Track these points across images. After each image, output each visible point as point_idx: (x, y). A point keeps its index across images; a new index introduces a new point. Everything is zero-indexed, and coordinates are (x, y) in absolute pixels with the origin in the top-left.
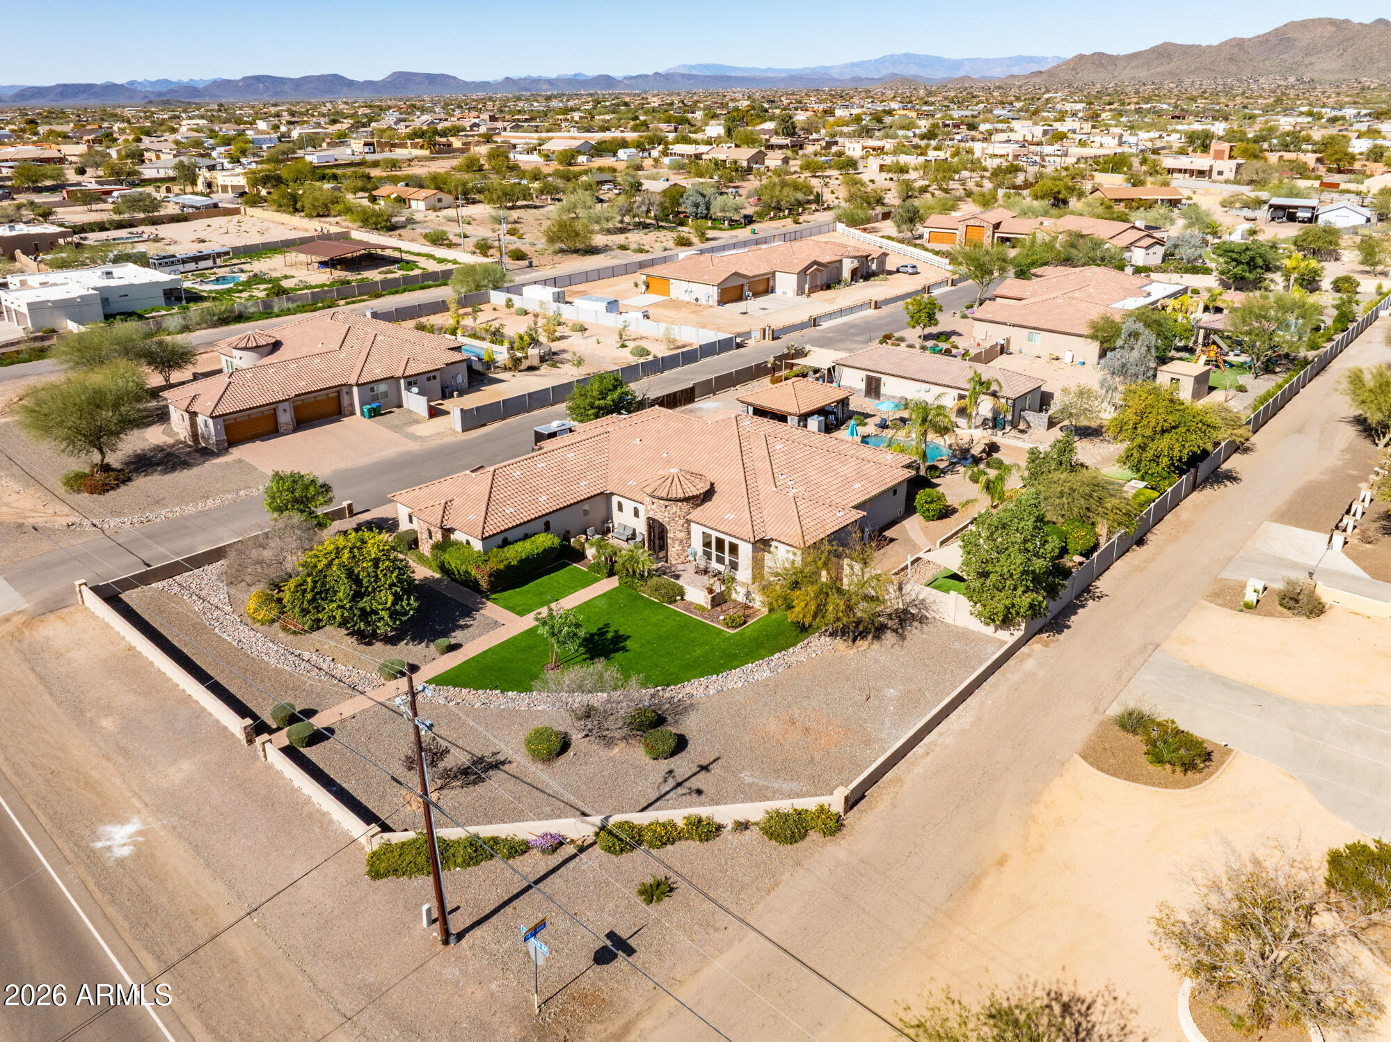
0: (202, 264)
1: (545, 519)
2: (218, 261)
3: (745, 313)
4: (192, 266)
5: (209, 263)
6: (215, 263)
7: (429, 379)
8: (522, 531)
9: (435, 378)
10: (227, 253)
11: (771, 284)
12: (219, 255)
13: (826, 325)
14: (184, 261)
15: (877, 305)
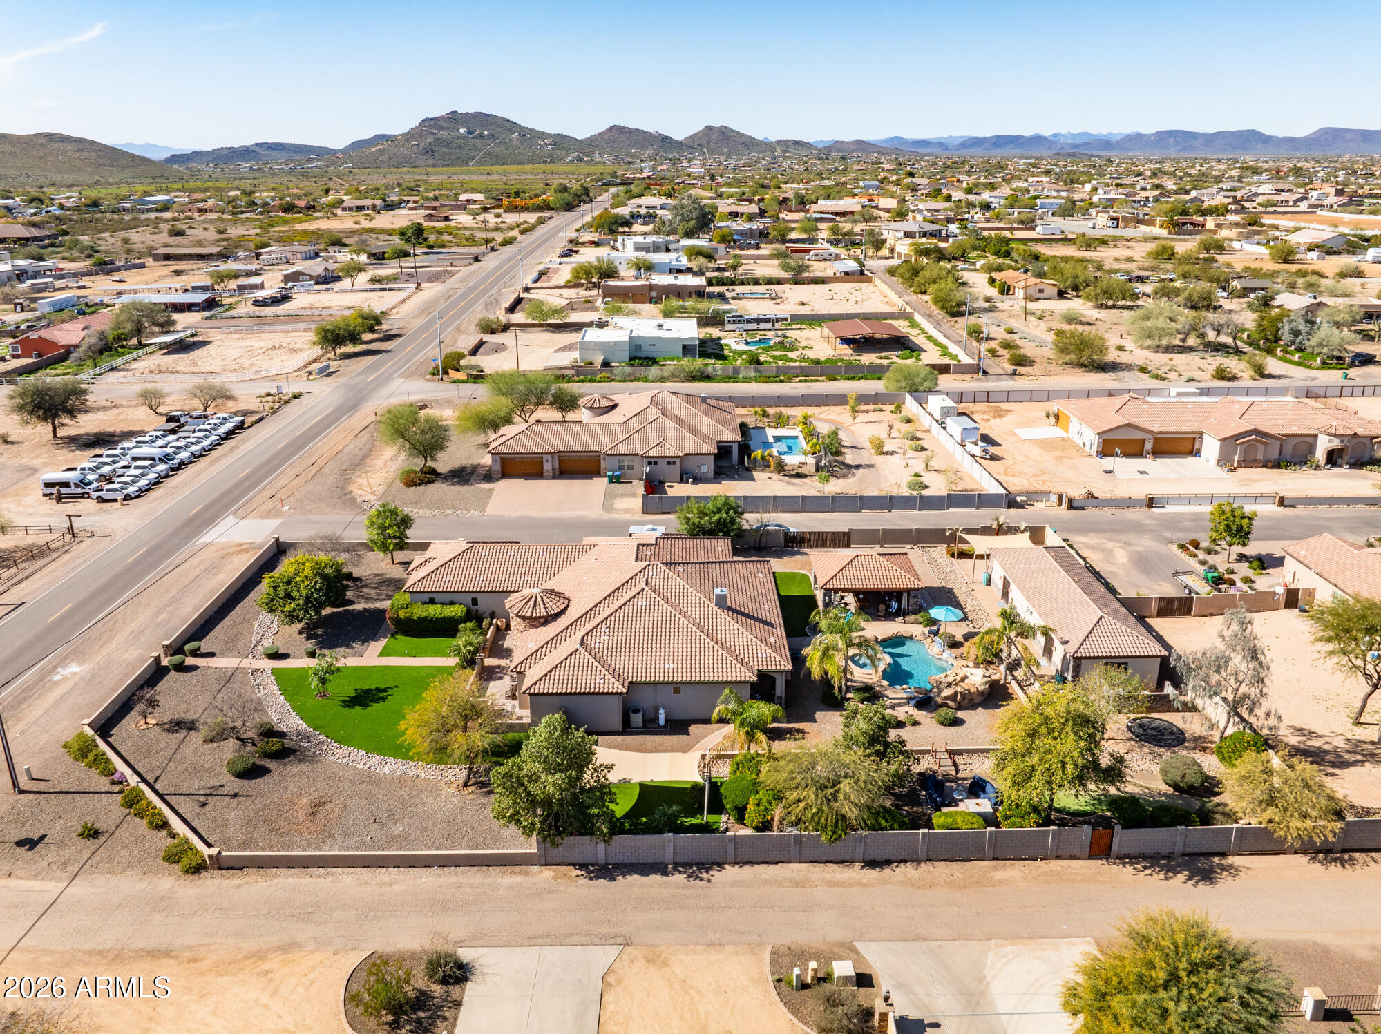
0: (762, 326)
1: (474, 595)
2: (776, 324)
3: (1110, 472)
4: (754, 326)
5: (769, 326)
6: (773, 325)
7: (669, 463)
8: (448, 597)
9: (674, 463)
10: (786, 319)
11: (1197, 446)
12: (778, 320)
13: (1171, 509)
14: (748, 322)
15: (1282, 502)
